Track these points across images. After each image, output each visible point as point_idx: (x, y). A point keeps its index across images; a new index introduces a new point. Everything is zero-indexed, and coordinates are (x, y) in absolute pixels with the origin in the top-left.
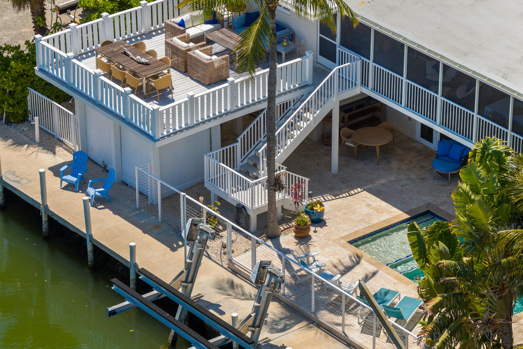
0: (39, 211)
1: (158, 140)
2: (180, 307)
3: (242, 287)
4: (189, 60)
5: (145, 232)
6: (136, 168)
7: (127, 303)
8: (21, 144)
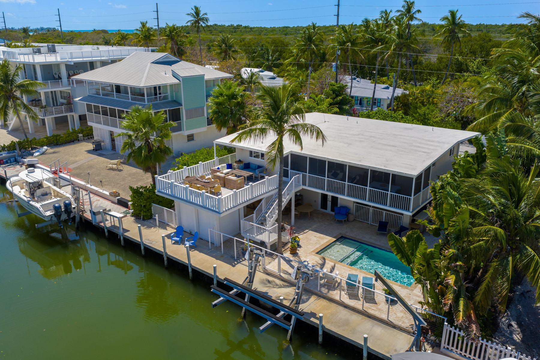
0: (162, 256)
1: (222, 213)
2: (247, 295)
3: (274, 281)
4: (226, 181)
5: (217, 259)
6: (209, 229)
7: (222, 298)
8: (151, 227)
